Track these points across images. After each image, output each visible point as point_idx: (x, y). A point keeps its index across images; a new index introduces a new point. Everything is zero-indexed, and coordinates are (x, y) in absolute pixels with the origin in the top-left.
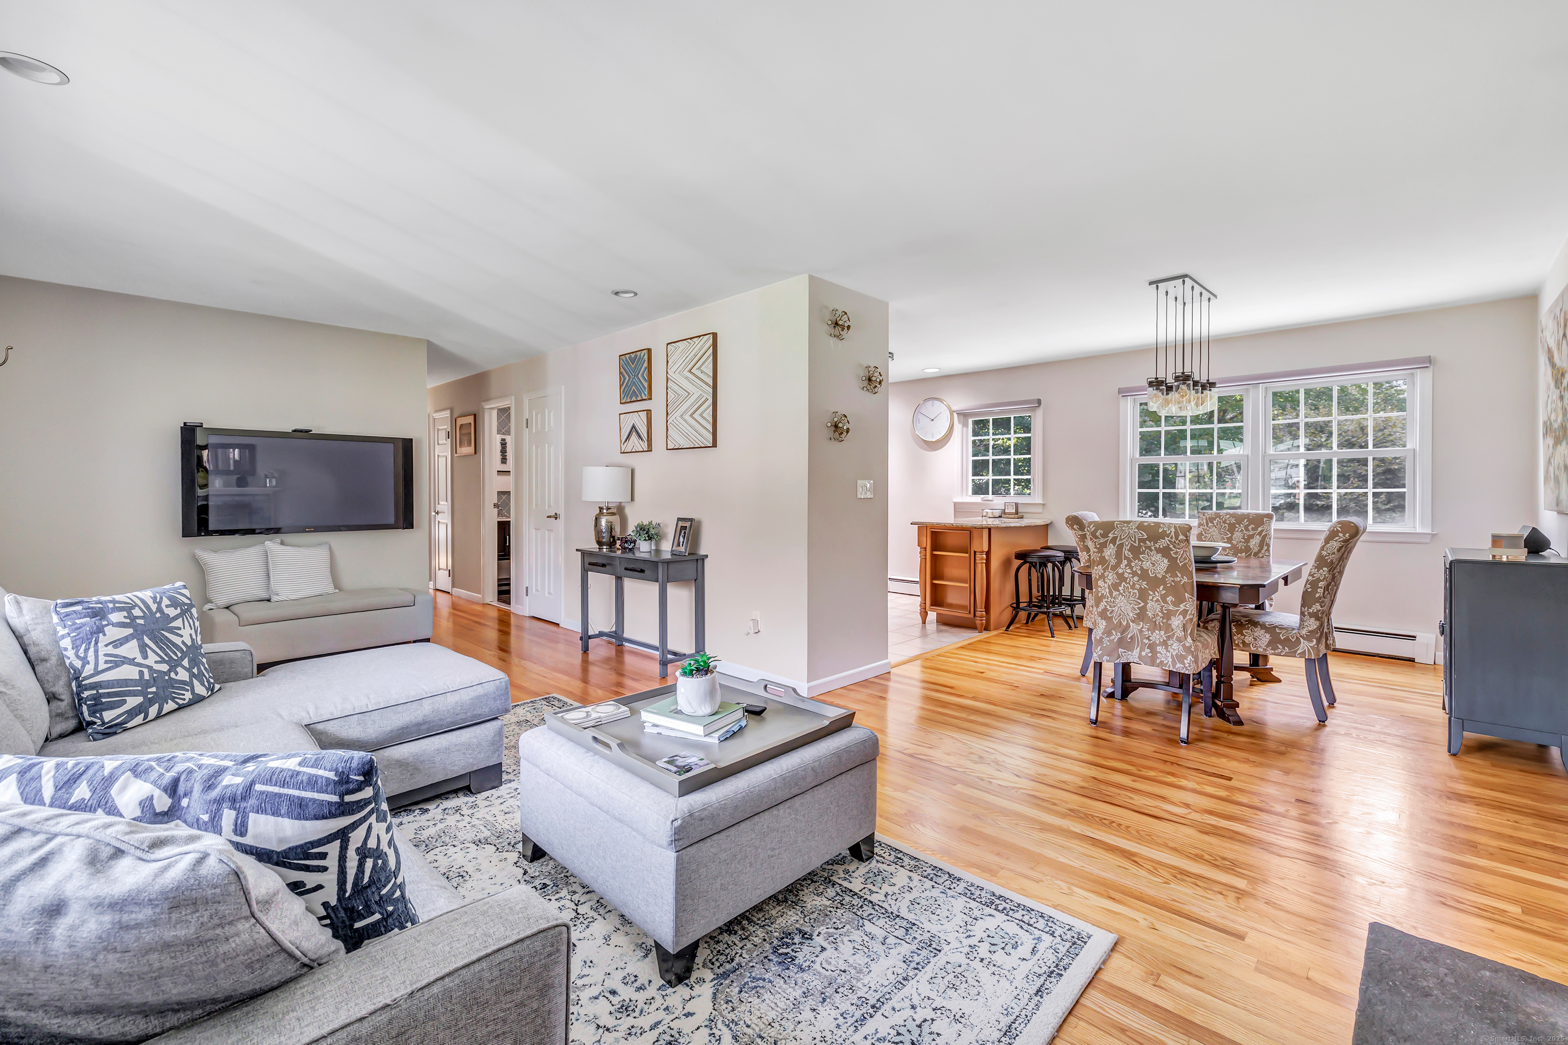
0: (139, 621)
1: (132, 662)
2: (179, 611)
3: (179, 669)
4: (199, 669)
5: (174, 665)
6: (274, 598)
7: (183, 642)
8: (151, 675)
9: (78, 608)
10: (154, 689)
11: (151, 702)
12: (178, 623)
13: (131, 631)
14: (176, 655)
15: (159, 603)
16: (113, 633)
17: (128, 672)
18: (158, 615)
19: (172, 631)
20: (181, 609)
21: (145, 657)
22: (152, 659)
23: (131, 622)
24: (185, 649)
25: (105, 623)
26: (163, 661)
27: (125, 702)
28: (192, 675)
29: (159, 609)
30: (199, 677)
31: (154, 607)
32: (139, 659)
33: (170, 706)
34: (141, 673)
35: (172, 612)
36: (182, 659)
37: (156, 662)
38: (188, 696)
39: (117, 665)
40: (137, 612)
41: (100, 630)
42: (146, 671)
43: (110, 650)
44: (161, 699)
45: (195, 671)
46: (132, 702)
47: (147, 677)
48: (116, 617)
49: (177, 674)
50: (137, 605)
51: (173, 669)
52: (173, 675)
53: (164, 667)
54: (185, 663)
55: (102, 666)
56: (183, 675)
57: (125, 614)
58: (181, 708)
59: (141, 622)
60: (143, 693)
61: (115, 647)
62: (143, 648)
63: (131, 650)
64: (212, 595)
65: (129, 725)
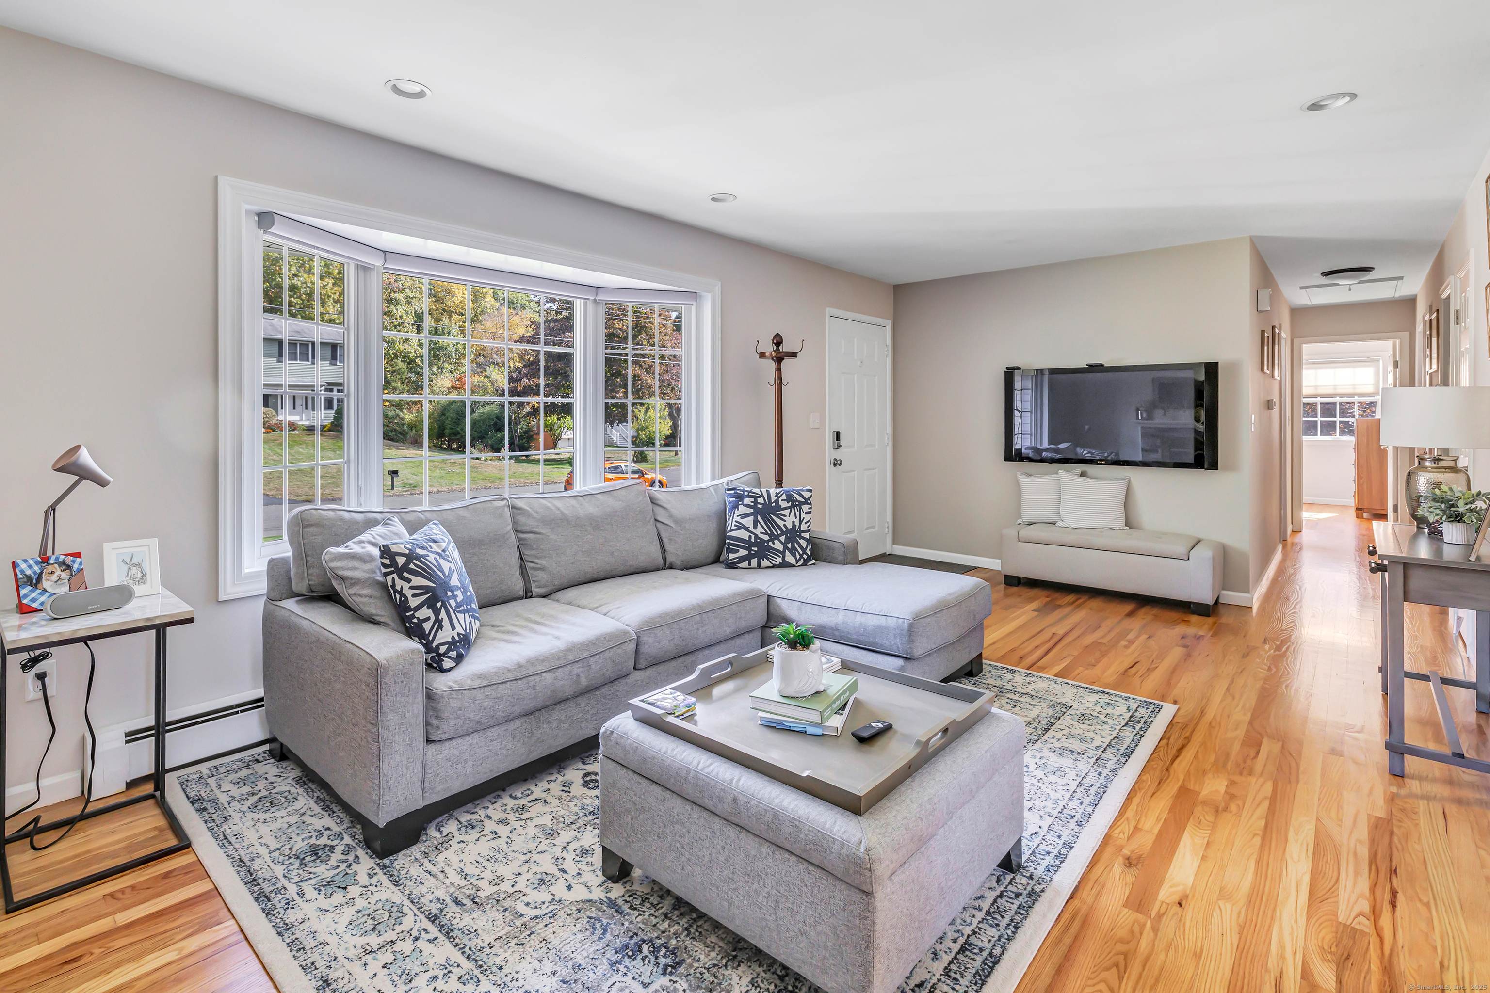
0: (759, 506)
1: (746, 529)
2: (790, 504)
3: (776, 541)
4: (793, 545)
5: (772, 538)
6: (1059, 524)
7: (785, 525)
8: (756, 540)
9: (732, 492)
10: (756, 549)
11: (753, 556)
12: (786, 512)
13: (752, 510)
14: (777, 532)
15: (778, 498)
16: (742, 510)
17: (743, 534)
18: (774, 504)
19: (778, 516)
20: (792, 504)
21: (755, 527)
22: (759, 530)
23: (754, 506)
24: (784, 530)
25: (740, 503)
26: (766, 533)
27: (738, 551)
28: (786, 548)
29: (777, 501)
30: (793, 551)
31: (773, 499)
32: (751, 529)
33: (765, 563)
34: (750, 537)
35: (784, 504)
36: (781, 535)
37: (761, 533)
38: (779, 560)
39: (739, 528)
40: (761, 500)
41: (736, 507)
42: (753, 536)
43: (739, 519)
44: (761, 556)
45: (789, 545)
46: (743, 552)
47: (753, 540)
48: (747, 501)
49: (774, 544)
50: (763, 496)
51: (772, 540)
52: (771, 544)
53: (766, 538)
54: (783, 538)
55: (733, 528)
56: (778, 545)
57: (753, 500)
58: (774, 566)
59: (760, 506)
60: (749, 549)
61: (741, 518)
62: (756, 522)
63: (748, 522)
64: (1023, 514)
65: (740, 565)
